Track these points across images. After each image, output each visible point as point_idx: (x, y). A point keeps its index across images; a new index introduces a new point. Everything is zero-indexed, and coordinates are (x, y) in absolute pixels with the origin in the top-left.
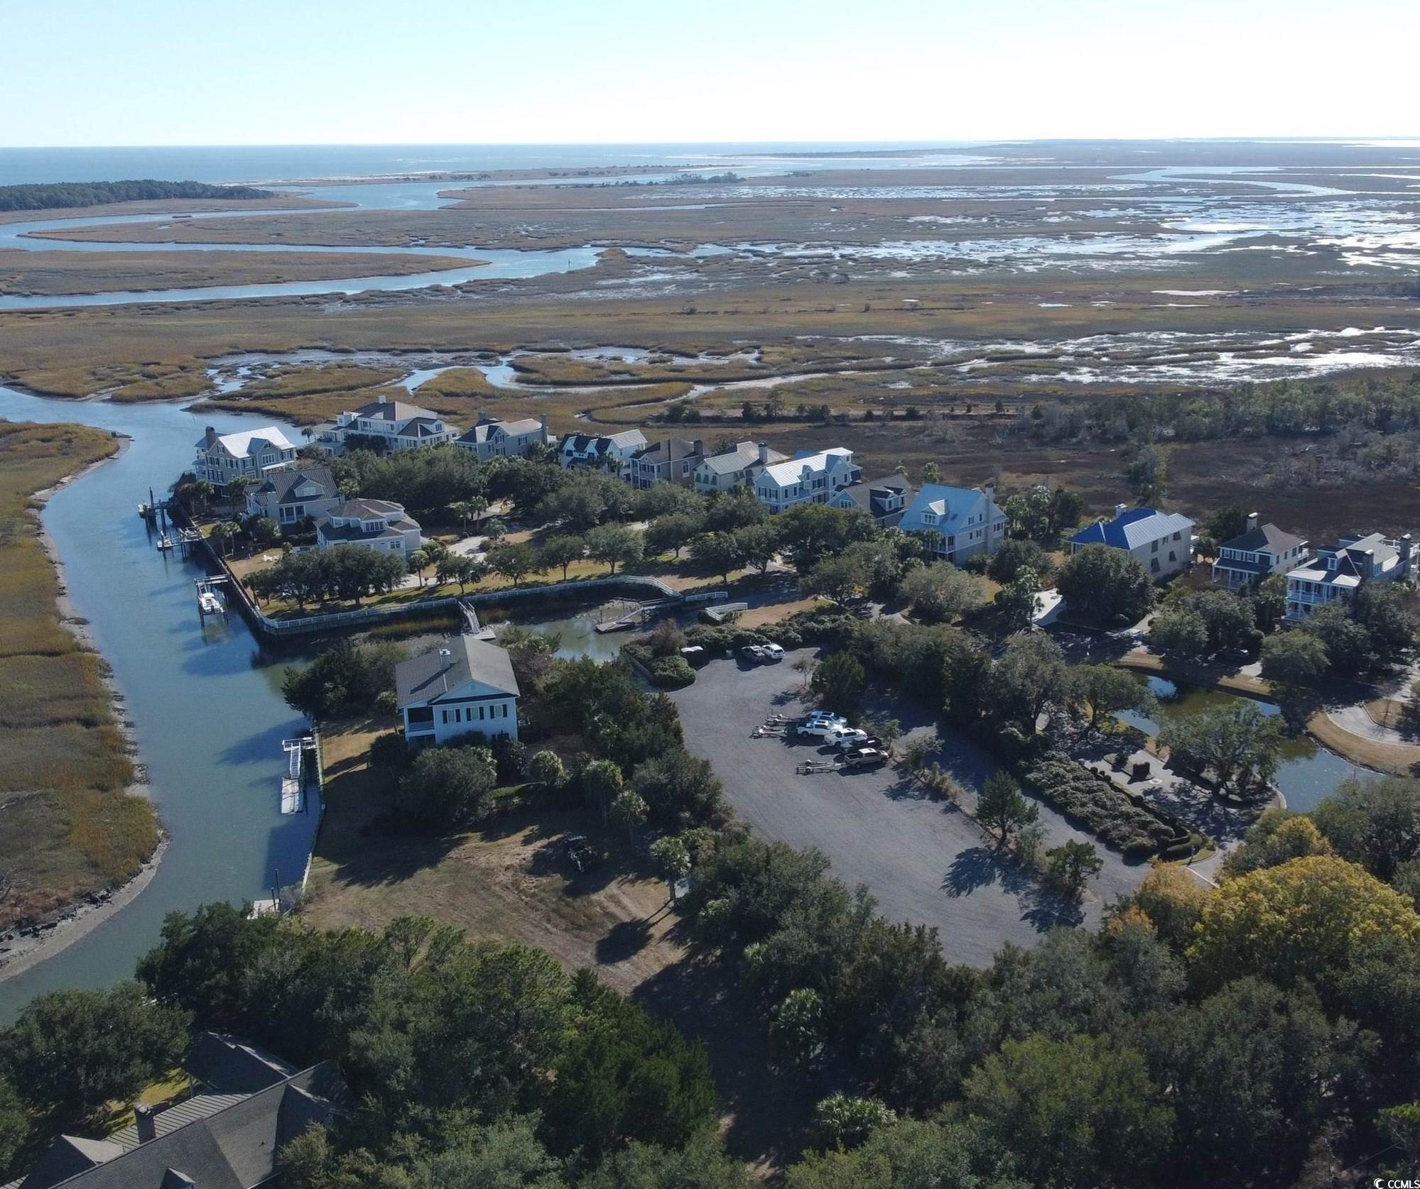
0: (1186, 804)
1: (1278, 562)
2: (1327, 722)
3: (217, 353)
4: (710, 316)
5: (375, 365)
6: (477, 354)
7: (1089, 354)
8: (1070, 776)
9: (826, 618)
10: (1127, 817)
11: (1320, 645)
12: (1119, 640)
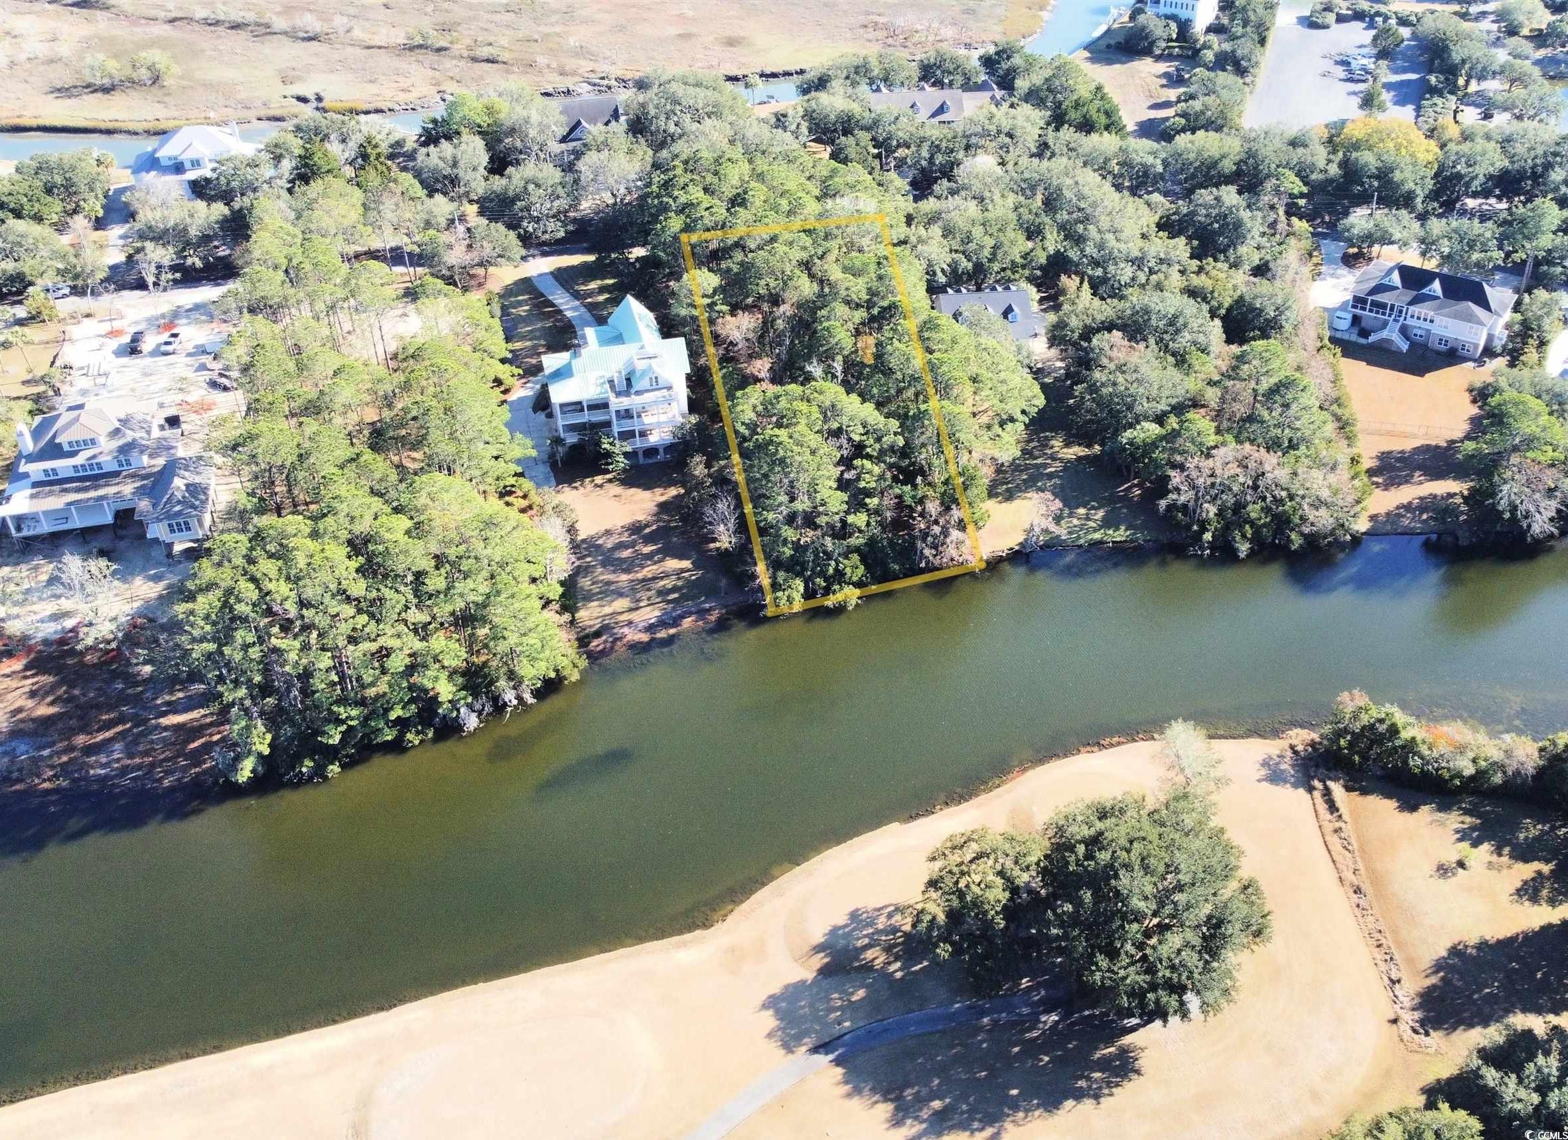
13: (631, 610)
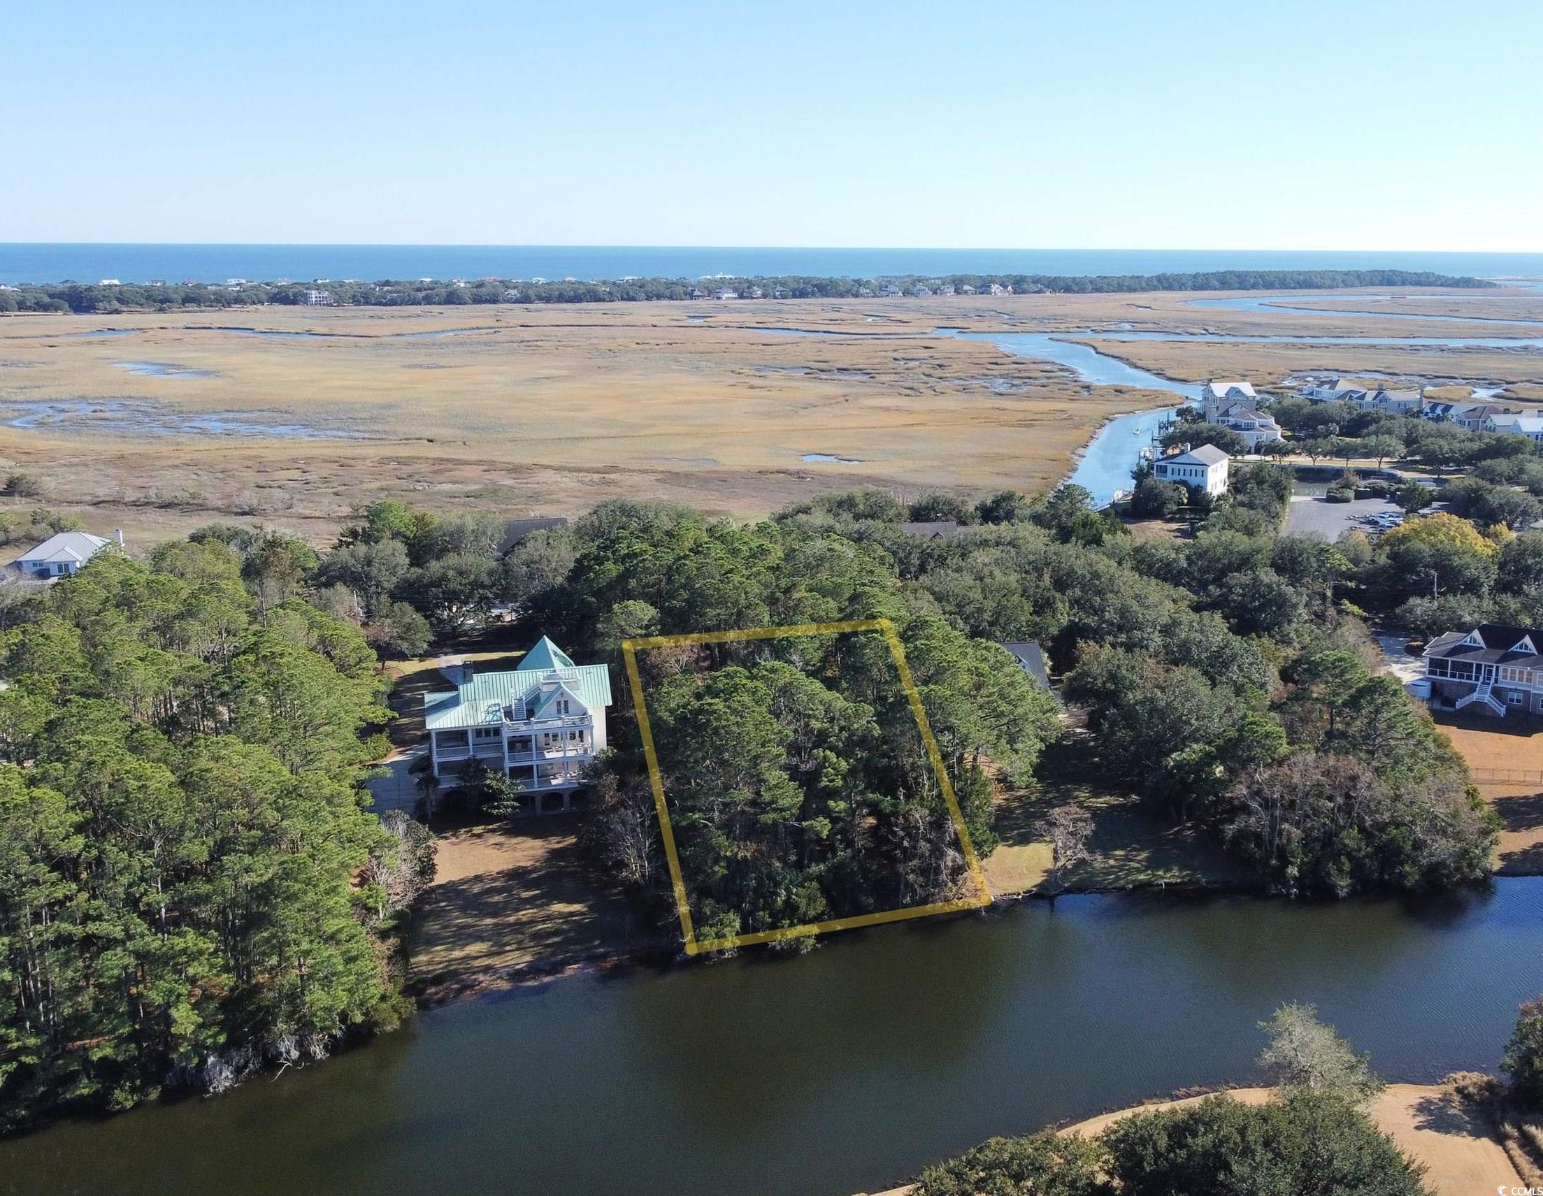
13: (490, 955)
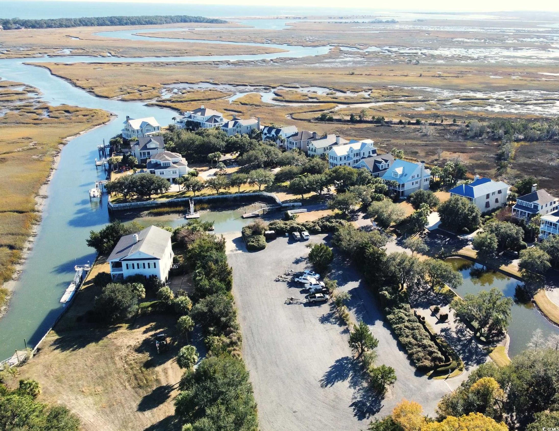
0: (459, 340)
1: (542, 208)
2: (544, 296)
3: (169, 83)
4: (359, 76)
5: (224, 90)
6: (264, 87)
7: (502, 99)
8: (407, 318)
9: (334, 220)
10: (424, 347)
11: (547, 256)
12: (462, 240)
